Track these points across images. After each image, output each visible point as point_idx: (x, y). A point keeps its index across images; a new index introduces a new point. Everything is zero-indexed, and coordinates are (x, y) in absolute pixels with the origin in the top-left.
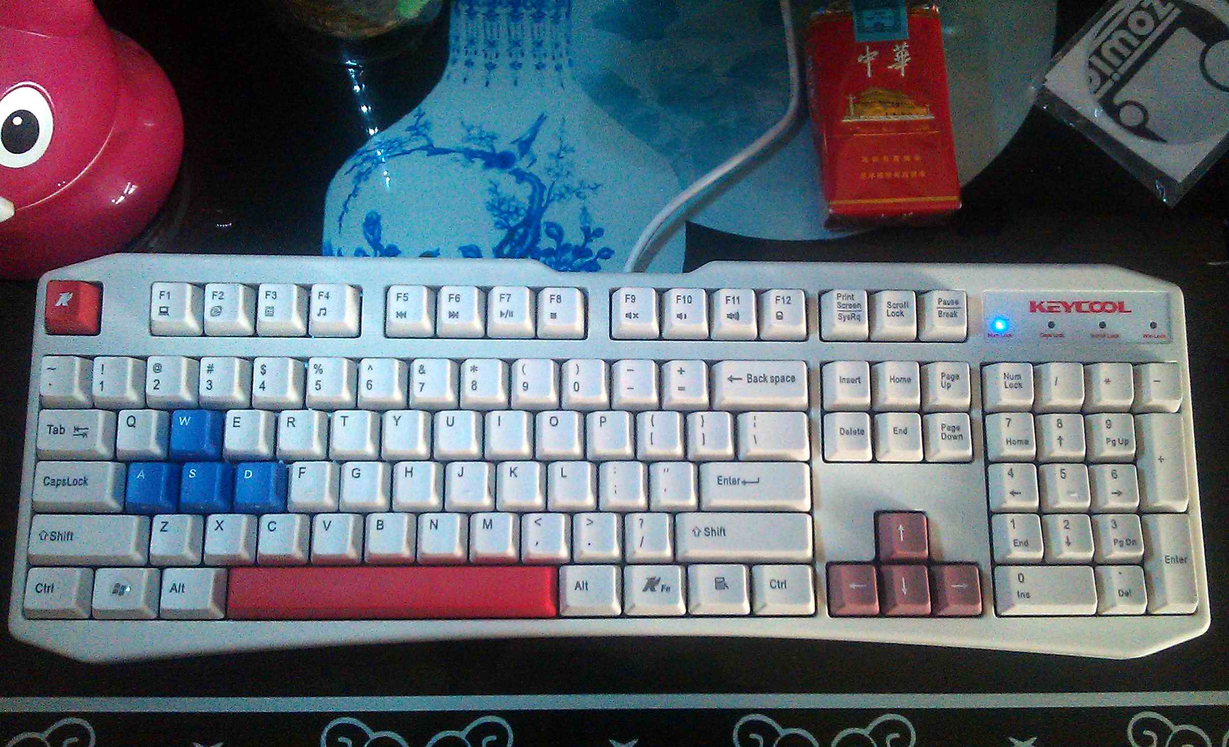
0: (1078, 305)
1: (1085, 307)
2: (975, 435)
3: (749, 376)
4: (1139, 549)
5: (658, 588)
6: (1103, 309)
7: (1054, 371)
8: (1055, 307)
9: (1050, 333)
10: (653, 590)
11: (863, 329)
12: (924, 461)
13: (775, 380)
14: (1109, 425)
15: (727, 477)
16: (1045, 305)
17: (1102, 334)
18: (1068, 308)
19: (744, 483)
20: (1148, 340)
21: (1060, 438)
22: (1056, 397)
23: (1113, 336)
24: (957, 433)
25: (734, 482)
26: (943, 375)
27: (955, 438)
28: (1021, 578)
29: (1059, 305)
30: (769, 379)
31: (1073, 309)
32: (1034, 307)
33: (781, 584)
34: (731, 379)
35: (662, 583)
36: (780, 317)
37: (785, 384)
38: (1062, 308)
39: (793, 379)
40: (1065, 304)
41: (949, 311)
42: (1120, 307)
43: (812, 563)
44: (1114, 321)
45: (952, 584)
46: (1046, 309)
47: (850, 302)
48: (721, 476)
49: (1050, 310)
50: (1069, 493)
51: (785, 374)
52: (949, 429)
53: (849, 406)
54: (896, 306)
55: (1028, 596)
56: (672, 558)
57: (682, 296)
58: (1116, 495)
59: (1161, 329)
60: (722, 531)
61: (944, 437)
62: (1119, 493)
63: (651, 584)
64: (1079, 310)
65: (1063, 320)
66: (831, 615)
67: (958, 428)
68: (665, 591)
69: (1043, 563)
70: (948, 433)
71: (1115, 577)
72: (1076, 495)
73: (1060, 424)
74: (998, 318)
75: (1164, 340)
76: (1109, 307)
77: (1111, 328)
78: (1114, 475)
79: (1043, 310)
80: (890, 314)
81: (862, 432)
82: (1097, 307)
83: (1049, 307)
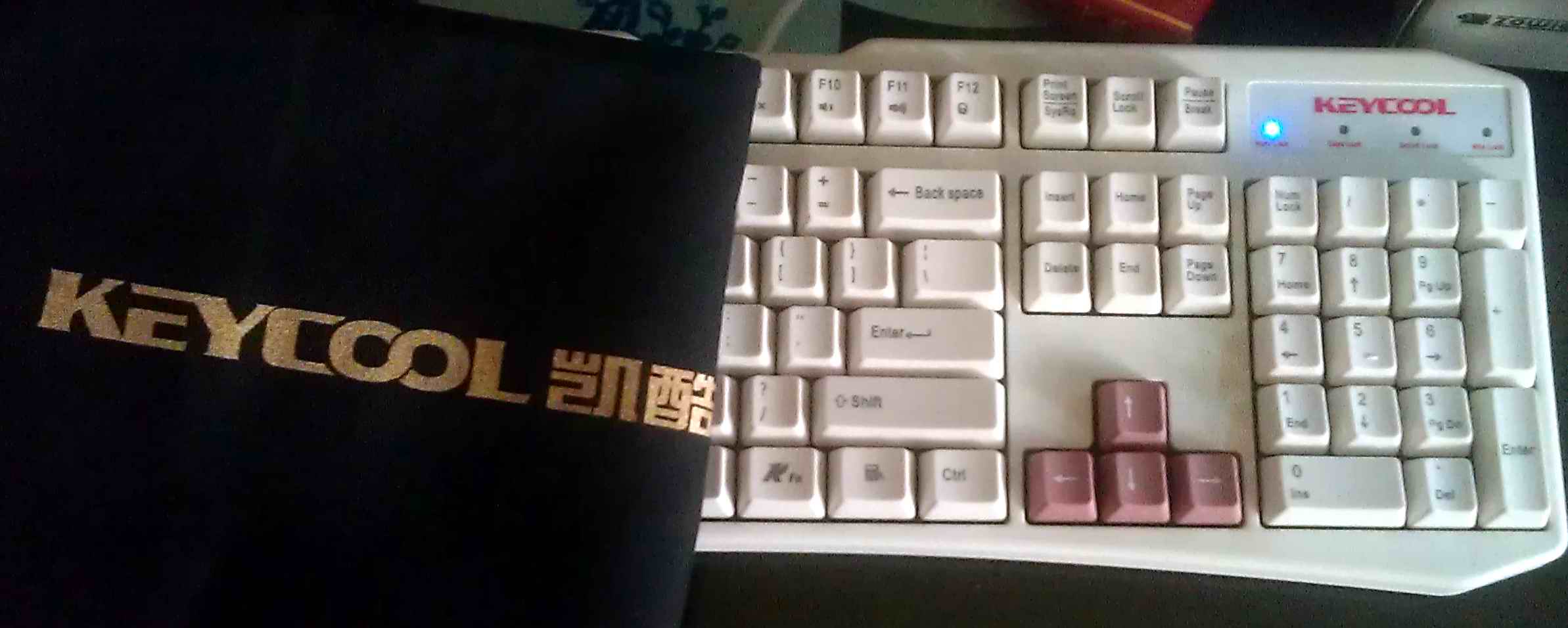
0: (1382, 104)
1: (1392, 106)
2: (1235, 277)
3: (919, 190)
4: (1465, 434)
5: (784, 477)
6: (1416, 110)
7: (1349, 188)
8: (1350, 105)
9: (1343, 141)
10: (778, 480)
11: (1080, 130)
12: (1163, 314)
13: (955, 195)
14: (1424, 263)
15: (885, 327)
16: (1336, 104)
17: (1414, 142)
18: (1367, 109)
19: (909, 335)
20: (1478, 152)
21: (1354, 281)
22: (1351, 225)
23: (1429, 146)
24: (1209, 272)
25: (896, 334)
26: (1191, 191)
27: (1207, 278)
28: (1297, 471)
29: (1356, 102)
30: (946, 194)
31: (1375, 108)
32: (1320, 105)
33: (959, 475)
34: (893, 193)
35: (790, 471)
36: (963, 111)
37: (969, 200)
38: (1360, 107)
39: (980, 193)
40: (1363, 101)
41: (1201, 105)
42: (1439, 107)
43: (1004, 450)
44: (1431, 125)
45: (1198, 477)
46: (1336, 107)
47: (1063, 91)
48: (876, 327)
49: (1343, 109)
50: (1367, 355)
51: (969, 187)
52: (1197, 266)
53: (1059, 234)
54: (1127, 97)
55: (1306, 495)
56: (807, 439)
57: (828, 80)
58: (1434, 359)
59: (1499, 137)
60: (876, 402)
61: (1193, 278)
62: (1437, 357)
63: (775, 473)
64: (1382, 108)
65: (1362, 125)
66: (1030, 521)
67: (1210, 266)
68: (794, 480)
69: (1329, 452)
70: (1197, 272)
71: (1433, 474)
72: (1375, 358)
73: (1353, 260)
74: (1269, 118)
75: (1503, 152)
76: (1425, 107)
77: (1427, 136)
78: (1430, 331)
79: (1332, 110)
80: (1117, 108)
81: (1076, 269)
82: (1408, 106)
83: (1340, 105)
